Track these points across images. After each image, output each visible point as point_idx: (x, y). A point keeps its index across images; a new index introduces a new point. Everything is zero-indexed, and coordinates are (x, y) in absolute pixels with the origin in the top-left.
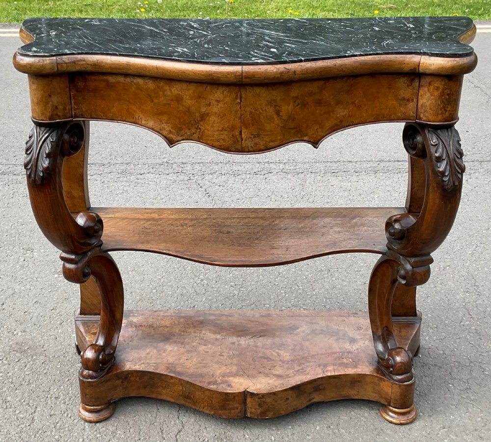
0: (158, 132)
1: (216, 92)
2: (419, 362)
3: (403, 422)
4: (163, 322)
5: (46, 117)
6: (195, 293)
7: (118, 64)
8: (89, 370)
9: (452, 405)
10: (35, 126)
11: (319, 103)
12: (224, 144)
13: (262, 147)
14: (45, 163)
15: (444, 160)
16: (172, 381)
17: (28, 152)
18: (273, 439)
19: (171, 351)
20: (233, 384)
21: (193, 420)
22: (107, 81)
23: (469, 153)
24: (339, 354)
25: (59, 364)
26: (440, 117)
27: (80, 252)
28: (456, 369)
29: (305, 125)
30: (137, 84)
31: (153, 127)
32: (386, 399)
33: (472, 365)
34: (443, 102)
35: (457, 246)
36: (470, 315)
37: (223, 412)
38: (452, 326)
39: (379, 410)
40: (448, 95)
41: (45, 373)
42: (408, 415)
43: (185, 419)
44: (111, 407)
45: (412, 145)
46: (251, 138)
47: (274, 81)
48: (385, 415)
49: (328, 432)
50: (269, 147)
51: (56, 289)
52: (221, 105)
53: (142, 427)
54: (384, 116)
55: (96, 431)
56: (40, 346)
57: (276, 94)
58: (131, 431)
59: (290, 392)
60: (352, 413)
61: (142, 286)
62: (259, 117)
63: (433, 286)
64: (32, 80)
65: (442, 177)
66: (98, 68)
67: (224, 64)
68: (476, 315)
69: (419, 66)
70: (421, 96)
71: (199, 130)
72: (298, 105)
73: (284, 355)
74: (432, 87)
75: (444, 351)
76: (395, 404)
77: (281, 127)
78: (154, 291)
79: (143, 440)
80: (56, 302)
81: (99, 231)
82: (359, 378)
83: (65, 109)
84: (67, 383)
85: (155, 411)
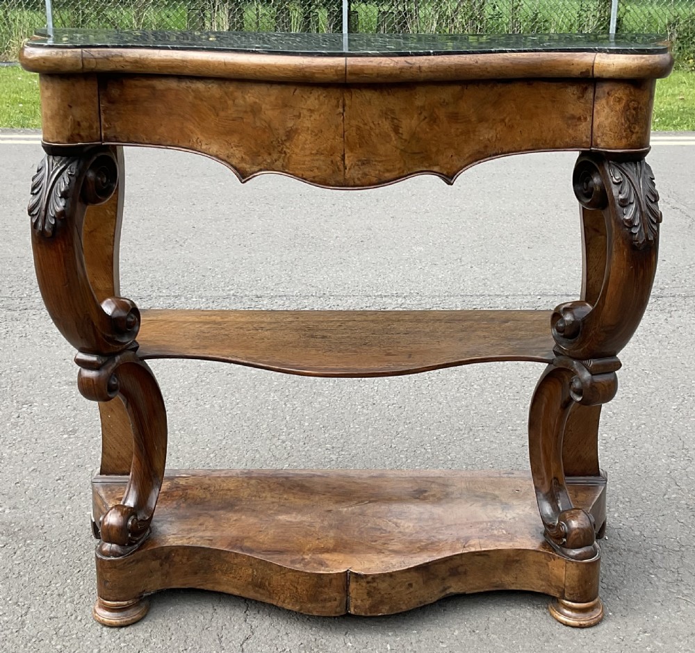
0: (225, 160)
1: (309, 97)
2: (606, 546)
3: (584, 623)
4: (225, 485)
5: (63, 138)
6: (273, 458)
7: (170, 61)
8: (112, 543)
9: (655, 602)
10: (47, 155)
11: (454, 117)
12: (319, 174)
13: (374, 180)
14: (59, 205)
15: (632, 203)
16: (236, 561)
17: (36, 191)
18: (389, 648)
19: (236, 520)
20: (329, 563)
21: (267, 623)
22: (153, 88)
23: (667, 286)
24: (487, 525)
25: (66, 550)
26: (624, 141)
27: (105, 352)
28: (659, 555)
29: (434, 150)
30: (196, 91)
31: (218, 153)
32: (557, 587)
33: (683, 549)
34: (628, 119)
35: (655, 399)
36: (678, 485)
37: (313, 605)
38: (651, 500)
39: (547, 608)
40: (634, 109)
41: (44, 563)
42: (591, 613)
43: (255, 623)
44: (143, 605)
45: (585, 190)
46: (358, 165)
47: (390, 80)
48: (556, 614)
49: (472, 638)
50: (383, 180)
51: (64, 453)
52: (316, 116)
53: (189, 634)
54: (545, 141)
55: (119, 638)
56: (38, 526)
57: (394, 101)
58: (173, 639)
59: (414, 574)
60: (508, 612)
61: (193, 449)
62: (370, 134)
63: (623, 449)
64: (45, 84)
65: (630, 228)
66: (141, 68)
67: (321, 55)
68: (686, 485)
69: (593, 67)
70: (597, 112)
71: (283, 155)
72: (424, 120)
73: (406, 526)
74: (612, 99)
75: (641, 532)
76: (570, 594)
77: (402, 150)
78: (212, 455)
79: (190, 650)
80: (65, 470)
81: (134, 325)
82: (517, 556)
83: (91, 127)
84: (77, 575)
85: (211, 611)
